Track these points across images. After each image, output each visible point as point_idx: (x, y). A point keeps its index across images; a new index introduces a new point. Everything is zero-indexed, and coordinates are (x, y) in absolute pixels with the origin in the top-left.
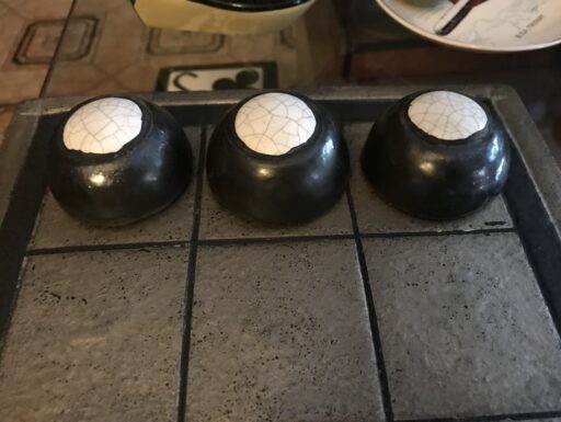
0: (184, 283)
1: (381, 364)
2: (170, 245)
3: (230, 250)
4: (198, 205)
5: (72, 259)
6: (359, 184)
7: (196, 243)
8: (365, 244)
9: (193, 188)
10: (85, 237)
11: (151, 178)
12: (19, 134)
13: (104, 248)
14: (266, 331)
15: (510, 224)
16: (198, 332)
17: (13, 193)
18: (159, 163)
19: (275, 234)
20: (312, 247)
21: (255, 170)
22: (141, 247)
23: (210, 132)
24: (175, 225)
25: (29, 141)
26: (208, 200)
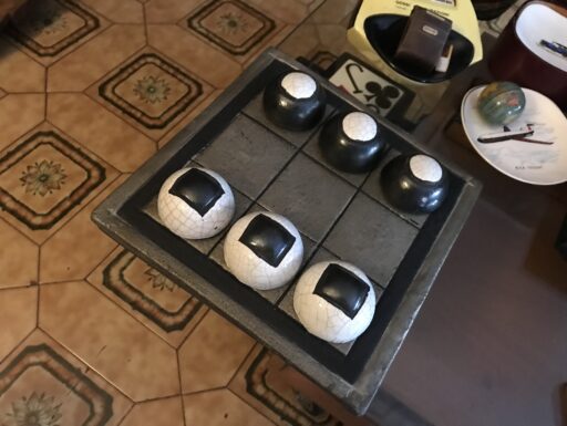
0: (287, 160)
1: (331, 230)
2: (291, 144)
3: (309, 161)
4: (310, 138)
5: (254, 125)
6: (377, 174)
7: (300, 150)
8: (360, 194)
9: (313, 130)
10: (264, 120)
11: (301, 116)
12: (263, 62)
13: (268, 130)
14: (303, 194)
15: (420, 226)
16: (281, 178)
17: (248, 86)
18: (308, 112)
19: (330, 168)
20: (339, 181)
21: (340, 138)
22: (281, 139)
23: (337, 112)
24: (298, 139)
25: (265, 67)
26: (316, 139)
